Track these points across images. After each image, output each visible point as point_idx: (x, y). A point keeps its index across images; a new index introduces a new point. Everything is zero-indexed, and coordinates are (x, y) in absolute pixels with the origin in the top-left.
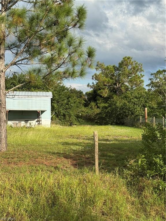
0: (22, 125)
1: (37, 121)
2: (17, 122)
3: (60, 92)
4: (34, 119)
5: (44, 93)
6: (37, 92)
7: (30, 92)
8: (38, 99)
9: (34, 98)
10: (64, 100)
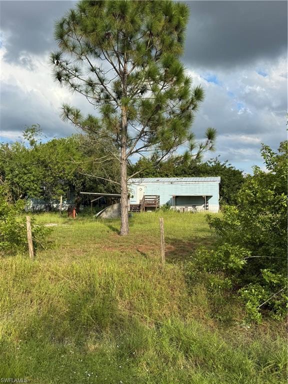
0: (189, 210)
1: (204, 207)
2: (184, 207)
3: (230, 177)
4: (201, 204)
5: (213, 178)
6: (205, 177)
7: (198, 178)
8: (205, 184)
9: (201, 184)
10: (235, 184)
